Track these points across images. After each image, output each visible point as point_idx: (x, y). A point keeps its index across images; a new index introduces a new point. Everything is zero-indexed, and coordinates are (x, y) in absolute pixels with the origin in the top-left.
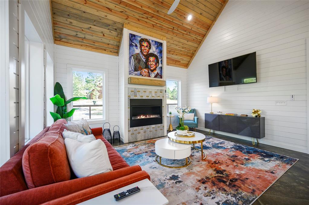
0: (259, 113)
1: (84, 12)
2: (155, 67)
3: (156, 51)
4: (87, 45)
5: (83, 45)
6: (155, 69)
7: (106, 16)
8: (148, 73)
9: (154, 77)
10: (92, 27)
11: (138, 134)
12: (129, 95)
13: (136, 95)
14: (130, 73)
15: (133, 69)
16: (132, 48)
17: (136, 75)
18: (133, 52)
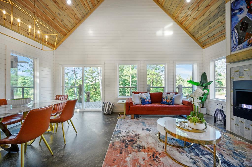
1: (200, 23)
4: (219, 38)
5: (217, 39)
7: (210, 12)
10: (210, 25)
11: (245, 129)
12: (231, 77)
13: (241, 75)
14: (233, 50)
15: (236, 43)
16: (234, 19)
17: (241, 48)
18: (235, 22)
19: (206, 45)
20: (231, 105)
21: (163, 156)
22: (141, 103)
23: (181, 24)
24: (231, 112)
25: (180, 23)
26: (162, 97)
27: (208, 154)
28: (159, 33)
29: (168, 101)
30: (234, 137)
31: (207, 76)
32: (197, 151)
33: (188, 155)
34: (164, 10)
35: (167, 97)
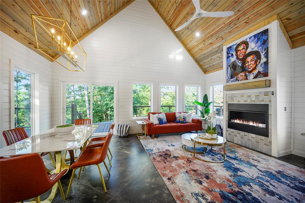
1: (205, 54)
2: (254, 66)
3: (255, 47)
4: (217, 68)
5: (215, 69)
6: (255, 69)
7: (212, 48)
8: (245, 76)
9: (253, 78)
10: (212, 58)
11: (234, 136)
12: (227, 100)
13: (232, 100)
14: (228, 82)
15: (229, 77)
16: (229, 60)
17: (232, 81)
18: (229, 62)
19: (208, 72)
20: (226, 121)
21: (194, 160)
22: (158, 123)
23: (189, 51)
24: (226, 126)
25: (188, 49)
26: (176, 117)
27: (218, 154)
28: (171, 56)
29: (182, 120)
30: (229, 142)
31: (208, 97)
32: (212, 154)
33: (208, 156)
34: (176, 36)
35: (180, 117)
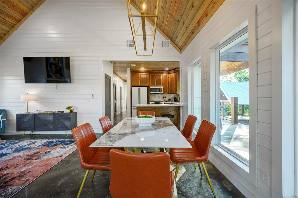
0: (72, 109)
